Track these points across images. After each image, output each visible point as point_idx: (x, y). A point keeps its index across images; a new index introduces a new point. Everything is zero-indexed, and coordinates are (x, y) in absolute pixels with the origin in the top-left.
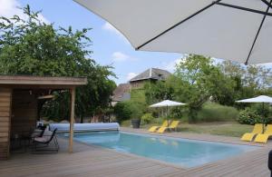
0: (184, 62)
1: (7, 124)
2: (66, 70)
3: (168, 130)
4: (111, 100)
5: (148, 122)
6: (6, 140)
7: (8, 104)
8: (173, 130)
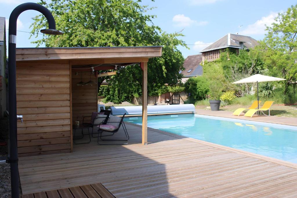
0: (278, 23)
1: (68, 109)
2: (127, 41)
3: (259, 114)
4: (181, 77)
5: (229, 102)
6: (68, 128)
7: (68, 85)
8: (266, 113)
